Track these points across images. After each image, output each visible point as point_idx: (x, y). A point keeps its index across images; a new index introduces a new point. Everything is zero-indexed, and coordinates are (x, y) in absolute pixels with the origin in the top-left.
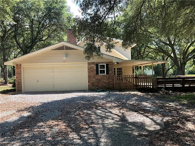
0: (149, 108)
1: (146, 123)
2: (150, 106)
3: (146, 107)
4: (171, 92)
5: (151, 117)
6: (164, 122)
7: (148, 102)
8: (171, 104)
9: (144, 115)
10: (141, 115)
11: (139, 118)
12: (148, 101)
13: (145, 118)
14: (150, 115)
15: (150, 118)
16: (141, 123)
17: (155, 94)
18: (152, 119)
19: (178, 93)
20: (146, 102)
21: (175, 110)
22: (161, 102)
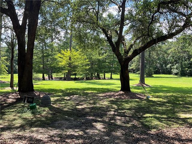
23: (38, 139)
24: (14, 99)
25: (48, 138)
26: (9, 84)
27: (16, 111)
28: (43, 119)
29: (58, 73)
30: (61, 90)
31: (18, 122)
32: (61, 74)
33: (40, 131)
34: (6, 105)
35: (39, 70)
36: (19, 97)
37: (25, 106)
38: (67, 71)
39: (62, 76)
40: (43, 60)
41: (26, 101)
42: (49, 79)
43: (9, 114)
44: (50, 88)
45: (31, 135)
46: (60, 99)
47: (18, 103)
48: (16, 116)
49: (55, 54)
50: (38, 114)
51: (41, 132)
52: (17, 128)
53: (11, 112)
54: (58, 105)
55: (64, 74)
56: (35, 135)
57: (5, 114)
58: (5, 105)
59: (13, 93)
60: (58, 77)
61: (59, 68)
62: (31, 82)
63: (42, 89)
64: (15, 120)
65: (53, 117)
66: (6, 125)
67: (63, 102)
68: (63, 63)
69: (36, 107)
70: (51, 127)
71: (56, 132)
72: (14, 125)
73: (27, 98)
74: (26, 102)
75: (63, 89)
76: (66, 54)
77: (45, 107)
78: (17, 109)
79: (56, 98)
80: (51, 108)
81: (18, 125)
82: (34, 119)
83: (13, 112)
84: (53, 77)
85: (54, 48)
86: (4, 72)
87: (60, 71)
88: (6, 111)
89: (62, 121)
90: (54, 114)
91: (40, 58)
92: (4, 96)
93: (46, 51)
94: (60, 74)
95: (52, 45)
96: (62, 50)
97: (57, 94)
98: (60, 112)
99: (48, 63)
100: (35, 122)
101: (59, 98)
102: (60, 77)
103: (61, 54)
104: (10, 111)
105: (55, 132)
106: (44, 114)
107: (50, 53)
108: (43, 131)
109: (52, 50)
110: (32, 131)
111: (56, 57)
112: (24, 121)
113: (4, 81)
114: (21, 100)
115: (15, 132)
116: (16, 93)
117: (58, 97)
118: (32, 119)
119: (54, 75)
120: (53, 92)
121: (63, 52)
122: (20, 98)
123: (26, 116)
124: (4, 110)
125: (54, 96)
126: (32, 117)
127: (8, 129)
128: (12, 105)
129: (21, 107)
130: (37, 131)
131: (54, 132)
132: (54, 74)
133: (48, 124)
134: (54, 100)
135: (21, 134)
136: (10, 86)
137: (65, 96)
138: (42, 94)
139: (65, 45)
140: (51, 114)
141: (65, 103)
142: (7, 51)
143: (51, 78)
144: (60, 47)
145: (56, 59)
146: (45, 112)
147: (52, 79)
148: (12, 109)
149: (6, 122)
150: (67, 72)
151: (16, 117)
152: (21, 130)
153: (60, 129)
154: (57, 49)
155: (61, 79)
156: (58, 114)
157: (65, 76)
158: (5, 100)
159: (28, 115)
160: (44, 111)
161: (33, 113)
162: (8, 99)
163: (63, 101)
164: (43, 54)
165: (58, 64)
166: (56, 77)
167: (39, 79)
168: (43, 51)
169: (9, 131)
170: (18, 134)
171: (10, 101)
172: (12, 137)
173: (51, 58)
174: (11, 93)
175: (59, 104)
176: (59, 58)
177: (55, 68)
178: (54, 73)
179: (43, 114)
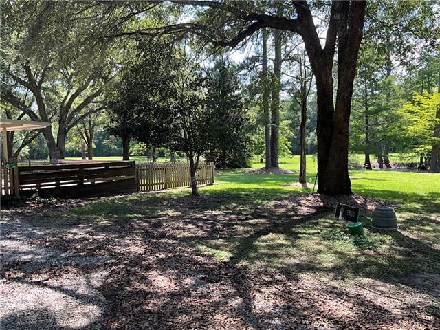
0: (30, 256)
1: (52, 308)
2: (26, 248)
3: (15, 253)
4: (55, 200)
5: (54, 282)
6: (99, 289)
7: (13, 239)
8: (76, 234)
9: (31, 283)
10: (20, 284)
11: (21, 296)
12: (13, 236)
13: (38, 291)
14: (46, 276)
15: (53, 288)
16: (36, 312)
17: (20, 211)
18: (60, 289)
19: (73, 202)
20: (10, 238)
21: (100, 248)
22: (48, 231)
23: (377, 305)
24: (311, 207)
25: (403, 309)
26: (297, 177)
27: (319, 233)
28: (384, 262)
29: (404, 152)
30: (419, 196)
31: (328, 260)
32: (414, 154)
33: (380, 288)
34: (297, 218)
35: (356, 145)
36: (322, 204)
37: (336, 225)
38: (430, 147)
39: (415, 159)
40: (367, 123)
41: (340, 215)
42: (381, 167)
43: (308, 239)
44: (387, 189)
45: (361, 292)
46: (419, 219)
47: (321, 218)
48: (321, 244)
49: (396, 106)
50: (369, 248)
51: (382, 292)
52: (327, 271)
53: (309, 234)
54: (417, 232)
55: (421, 154)
56: (369, 295)
57: (300, 238)
58: (295, 218)
59: (308, 196)
60: (403, 162)
61: (407, 140)
62: (345, 174)
63: (368, 190)
64: (320, 253)
65: (407, 261)
66: (305, 261)
67: (428, 228)
68: (419, 125)
69: (362, 232)
70: (406, 285)
71: (421, 300)
72: (320, 263)
73: (342, 209)
74: (340, 217)
75: (423, 193)
76: (428, 101)
77: (383, 232)
78: (321, 230)
79: (407, 215)
80: (400, 239)
81: (329, 265)
82: (362, 258)
83: (314, 234)
84: (391, 163)
85: (394, 90)
86: (284, 151)
87: (410, 148)
88: (300, 231)
89: (434, 275)
90: (409, 254)
91: (360, 117)
92: (291, 201)
93: (373, 99)
94: (411, 155)
95: (389, 83)
96: (415, 92)
97: (408, 205)
98: (424, 252)
99: (378, 128)
100: (365, 265)
101: (415, 217)
102: (410, 162)
103: (414, 102)
104: (308, 232)
105: (418, 299)
106: (382, 249)
107: (384, 103)
108: (388, 290)
109: (389, 95)
110: (361, 283)
111: (399, 112)
112: (339, 258)
113: (285, 169)
114: (326, 211)
115: (324, 279)
116: (315, 196)
117: (411, 211)
118: (357, 256)
119: (394, 158)
120: (397, 201)
121: (418, 97)
122: (324, 207)
123: (343, 247)
124: (296, 228)
125: (401, 210)
126: (355, 253)
127: (310, 269)
128: (307, 220)
129: (327, 227)
130: (373, 287)
131: (414, 298)
132: (393, 154)
133: (396, 276)
134: (403, 220)
135: (338, 286)
136: (298, 179)
137: (431, 212)
138: (370, 202)
139: (423, 78)
140: (401, 253)
141: (434, 231)
142: (292, 109)
143: (385, 164)
144: (409, 85)
145: (399, 117)
146: (384, 245)
147: (389, 166)
148: (312, 228)
149: (304, 253)
150: (429, 151)
151: (322, 247)
152: (336, 276)
153: (430, 294)
154: (402, 91)
155: (411, 167)
156: (420, 257)
157: (424, 160)
158: (294, 209)
159: (347, 246)
160: (383, 242)
161: (357, 243)
162: (300, 207)
163: (428, 225)
164: (367, 109)
165: (404, 130)
166: (397, 162)
167: (358, 168)
168: (367, 100)
169: (312, 274)
170: (332, 283)
171: (304, 210)
172: (320, 288)
173: (386, 116)
174: (302, 194)
175: (419, 230)
176: (409, 115)
177: (395, 141)
178: (394, 152)
179: (380, 250)
